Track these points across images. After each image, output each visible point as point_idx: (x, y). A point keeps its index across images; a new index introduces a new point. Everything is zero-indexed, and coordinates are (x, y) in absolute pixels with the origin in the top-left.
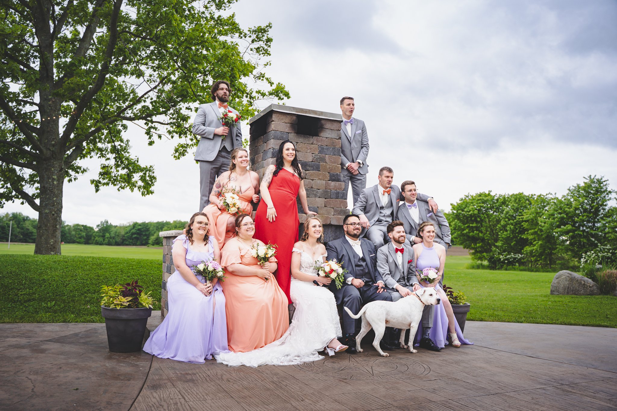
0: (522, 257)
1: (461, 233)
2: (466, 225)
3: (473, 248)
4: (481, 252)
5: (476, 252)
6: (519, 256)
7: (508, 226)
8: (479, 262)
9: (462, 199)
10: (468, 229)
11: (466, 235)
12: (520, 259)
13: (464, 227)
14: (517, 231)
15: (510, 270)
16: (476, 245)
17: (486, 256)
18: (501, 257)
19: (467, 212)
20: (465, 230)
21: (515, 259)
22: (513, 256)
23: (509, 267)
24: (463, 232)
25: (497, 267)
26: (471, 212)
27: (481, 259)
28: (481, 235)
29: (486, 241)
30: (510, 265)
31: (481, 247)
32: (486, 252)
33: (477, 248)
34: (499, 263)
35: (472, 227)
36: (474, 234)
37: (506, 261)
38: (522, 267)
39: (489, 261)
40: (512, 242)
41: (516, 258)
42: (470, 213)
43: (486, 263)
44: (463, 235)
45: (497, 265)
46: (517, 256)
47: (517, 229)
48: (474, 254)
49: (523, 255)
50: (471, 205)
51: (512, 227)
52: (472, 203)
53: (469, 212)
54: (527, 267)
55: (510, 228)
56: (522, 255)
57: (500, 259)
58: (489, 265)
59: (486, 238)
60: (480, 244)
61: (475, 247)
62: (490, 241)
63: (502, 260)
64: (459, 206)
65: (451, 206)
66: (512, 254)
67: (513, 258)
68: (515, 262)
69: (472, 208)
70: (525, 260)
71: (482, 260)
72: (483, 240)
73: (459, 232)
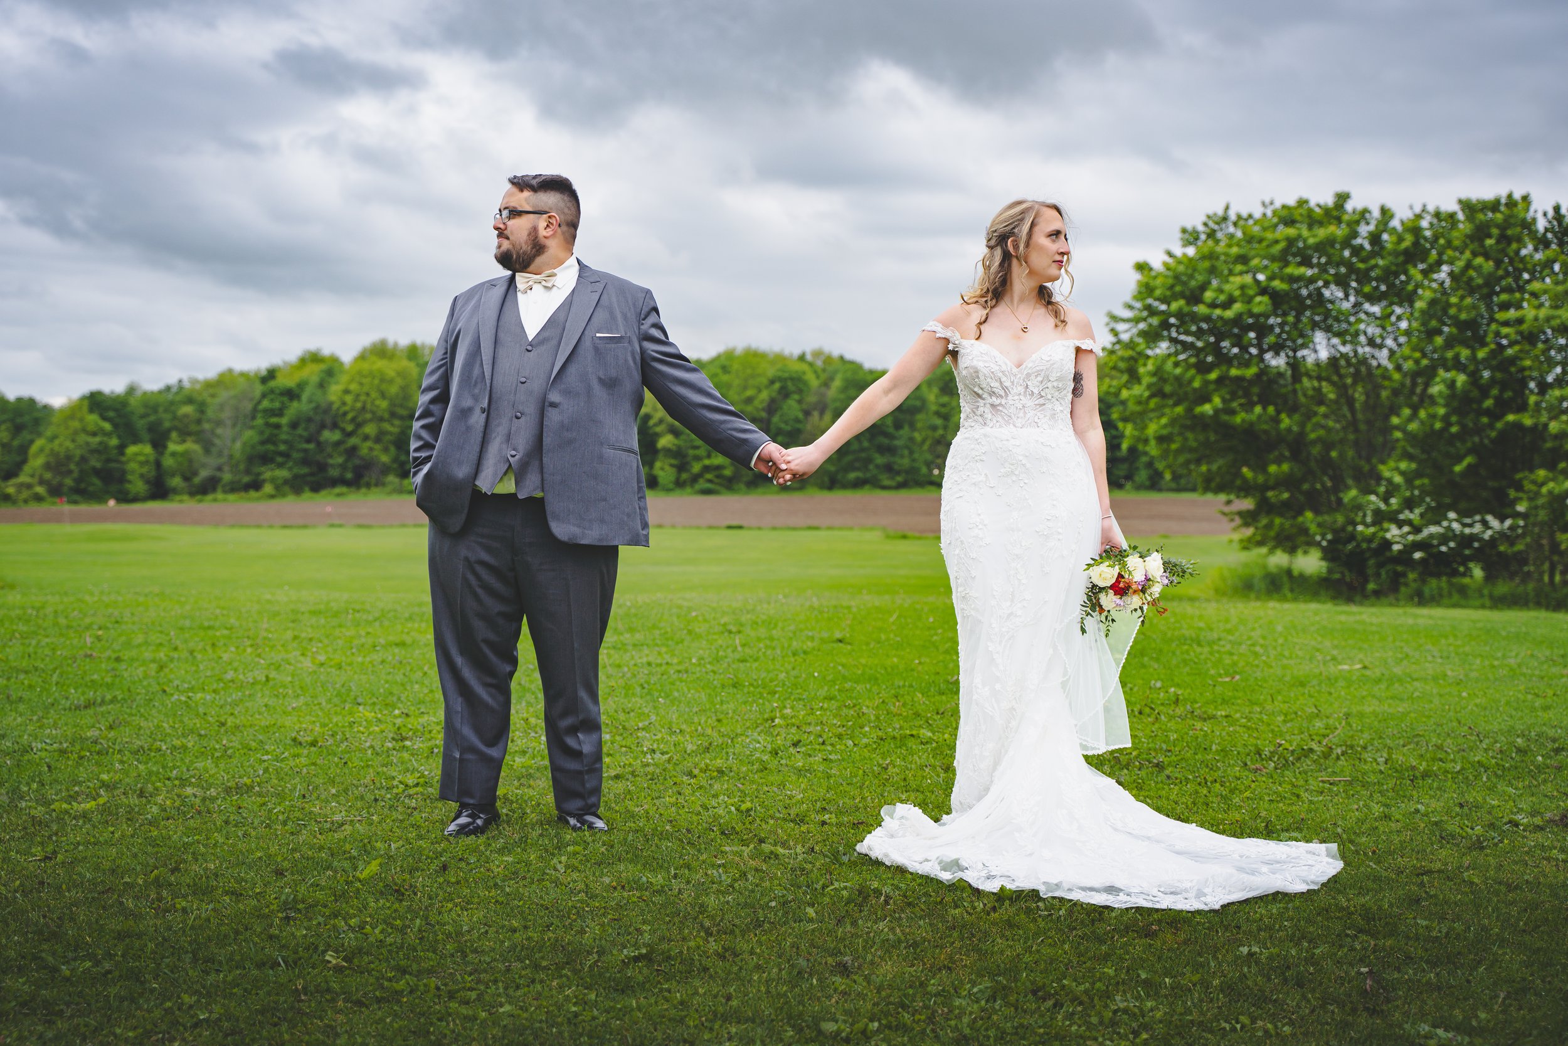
0: (1502, 534)
1: (1189, 410)
2: (1213, 376)
3: (1245, 489)
4: (1292, 509)
5: (1265, 507)
6: (1485, 523)
7: (1441, 372)
8: (1279, 559)
9: (1190, 237)
10: (1224, 391)
11: (1217, 424)
12: (1493, 541)
13: (1206, 383)
14: (1488, 403)
15: (1434, 600)
16: (1263, 469)
17: (1313, 528)
18: (1393, 532)
19: (1213, 305)
20: (1207, 399)
21: (1466, 541)
22: (1456, 526)
23: (1433, 583)
24: (1199, 410)
25: (1371, 586)
26: (1237, 307)
27: (1290, 542)
28: (1286, 422)
29: (1316, 451)
30: (1438, 575)
31: (1286, 482)
32: (1317, 512)
33: (1266, 487)
34: (1380, 565)
35: (1239, 379)
36: (1253, 417)
37: (1418, 555)
38: (1502, 588)
39: (1330, 554)
40: (1459, 459)
41: (1473, 538)
42: (1229, 314)
43: (1311, 563)
44: (1199, 423)
45: (1370, 571)
46: (1477, 528)
47: (1484, 392)
48: (1249, 518)
49: (1508, 523)
50: (1239, 268)
51: (1461, 379)
52: (1243, 259)
53: (1228, 304)
54: (1531, 586)
55: (1452, 384)
56: (1502, 521)
57: (1387, 544)
58: (1330, 571)
59: (1313, 436)
60: (1285, 467)
61: (1261, 479)
62: (1334, 454)
63: (1396, 547)
64: (1177, 277)
65: (1136, 276)
66: (1452, 515)
67: (1455, 537)
68: (1465, 561)
69: (1243, 287)
70: (1519, 547)
71: (1292, 551)
72: (1297, 446)
73: (1179, 410)
